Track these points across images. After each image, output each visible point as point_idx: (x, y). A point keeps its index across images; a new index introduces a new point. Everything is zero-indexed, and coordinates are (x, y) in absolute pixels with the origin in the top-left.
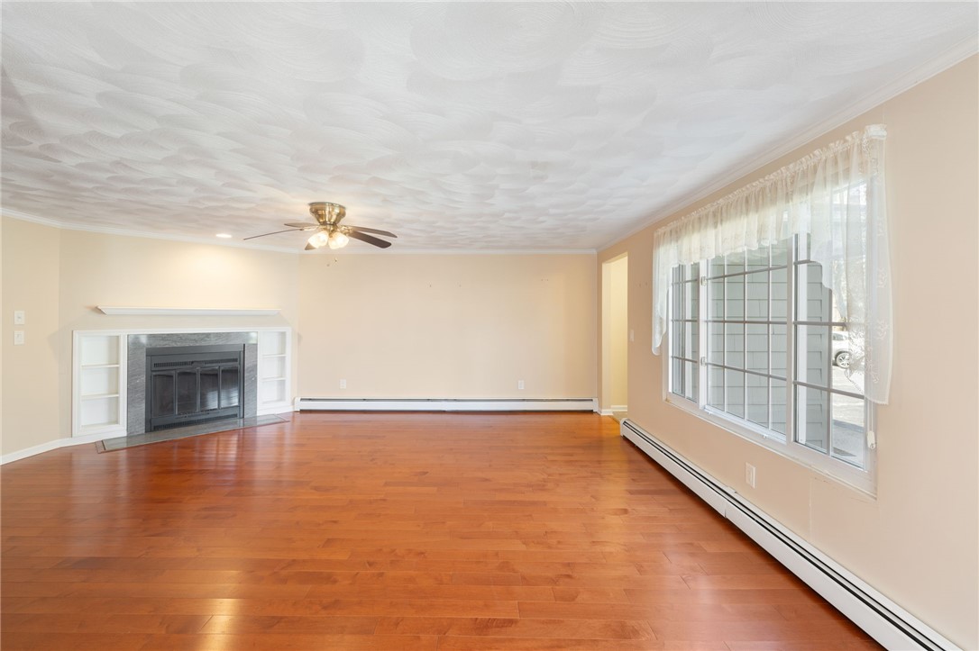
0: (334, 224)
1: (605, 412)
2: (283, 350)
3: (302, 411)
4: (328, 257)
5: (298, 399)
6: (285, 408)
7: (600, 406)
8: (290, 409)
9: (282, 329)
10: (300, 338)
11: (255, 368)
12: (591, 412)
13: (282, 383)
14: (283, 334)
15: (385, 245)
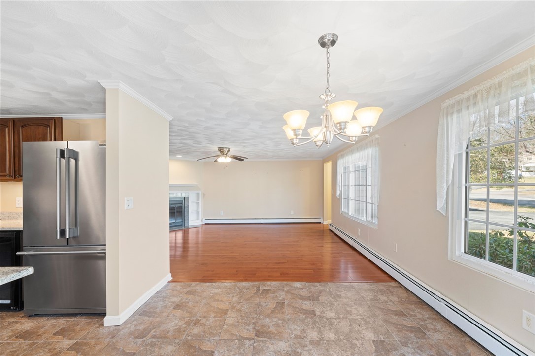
0: (226, 154)
1: (325, 223)
2: (198, 199)
3: (206, 224)
4: (225, 166)
5: (204, 219)
6: (199, 223)
7: (323, 221)
8: (201, 223)
9: (197, 192)
10: (204, 195)
11: (188, 206)
12: (320, 223)
13: (198, 213)
14: (198, 194)
15: (242, 160)
